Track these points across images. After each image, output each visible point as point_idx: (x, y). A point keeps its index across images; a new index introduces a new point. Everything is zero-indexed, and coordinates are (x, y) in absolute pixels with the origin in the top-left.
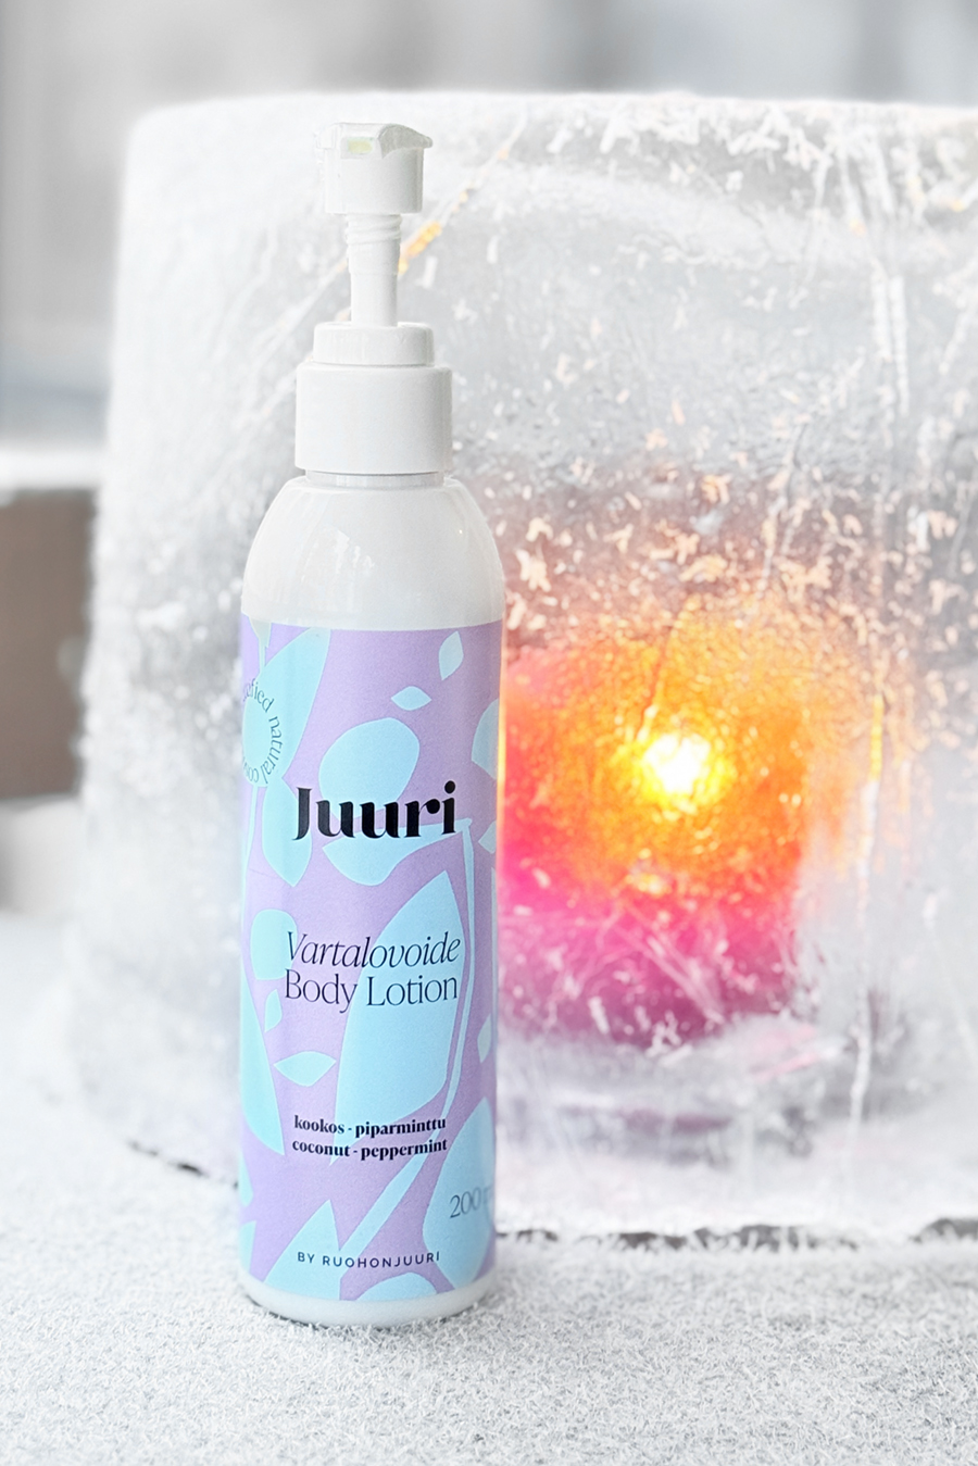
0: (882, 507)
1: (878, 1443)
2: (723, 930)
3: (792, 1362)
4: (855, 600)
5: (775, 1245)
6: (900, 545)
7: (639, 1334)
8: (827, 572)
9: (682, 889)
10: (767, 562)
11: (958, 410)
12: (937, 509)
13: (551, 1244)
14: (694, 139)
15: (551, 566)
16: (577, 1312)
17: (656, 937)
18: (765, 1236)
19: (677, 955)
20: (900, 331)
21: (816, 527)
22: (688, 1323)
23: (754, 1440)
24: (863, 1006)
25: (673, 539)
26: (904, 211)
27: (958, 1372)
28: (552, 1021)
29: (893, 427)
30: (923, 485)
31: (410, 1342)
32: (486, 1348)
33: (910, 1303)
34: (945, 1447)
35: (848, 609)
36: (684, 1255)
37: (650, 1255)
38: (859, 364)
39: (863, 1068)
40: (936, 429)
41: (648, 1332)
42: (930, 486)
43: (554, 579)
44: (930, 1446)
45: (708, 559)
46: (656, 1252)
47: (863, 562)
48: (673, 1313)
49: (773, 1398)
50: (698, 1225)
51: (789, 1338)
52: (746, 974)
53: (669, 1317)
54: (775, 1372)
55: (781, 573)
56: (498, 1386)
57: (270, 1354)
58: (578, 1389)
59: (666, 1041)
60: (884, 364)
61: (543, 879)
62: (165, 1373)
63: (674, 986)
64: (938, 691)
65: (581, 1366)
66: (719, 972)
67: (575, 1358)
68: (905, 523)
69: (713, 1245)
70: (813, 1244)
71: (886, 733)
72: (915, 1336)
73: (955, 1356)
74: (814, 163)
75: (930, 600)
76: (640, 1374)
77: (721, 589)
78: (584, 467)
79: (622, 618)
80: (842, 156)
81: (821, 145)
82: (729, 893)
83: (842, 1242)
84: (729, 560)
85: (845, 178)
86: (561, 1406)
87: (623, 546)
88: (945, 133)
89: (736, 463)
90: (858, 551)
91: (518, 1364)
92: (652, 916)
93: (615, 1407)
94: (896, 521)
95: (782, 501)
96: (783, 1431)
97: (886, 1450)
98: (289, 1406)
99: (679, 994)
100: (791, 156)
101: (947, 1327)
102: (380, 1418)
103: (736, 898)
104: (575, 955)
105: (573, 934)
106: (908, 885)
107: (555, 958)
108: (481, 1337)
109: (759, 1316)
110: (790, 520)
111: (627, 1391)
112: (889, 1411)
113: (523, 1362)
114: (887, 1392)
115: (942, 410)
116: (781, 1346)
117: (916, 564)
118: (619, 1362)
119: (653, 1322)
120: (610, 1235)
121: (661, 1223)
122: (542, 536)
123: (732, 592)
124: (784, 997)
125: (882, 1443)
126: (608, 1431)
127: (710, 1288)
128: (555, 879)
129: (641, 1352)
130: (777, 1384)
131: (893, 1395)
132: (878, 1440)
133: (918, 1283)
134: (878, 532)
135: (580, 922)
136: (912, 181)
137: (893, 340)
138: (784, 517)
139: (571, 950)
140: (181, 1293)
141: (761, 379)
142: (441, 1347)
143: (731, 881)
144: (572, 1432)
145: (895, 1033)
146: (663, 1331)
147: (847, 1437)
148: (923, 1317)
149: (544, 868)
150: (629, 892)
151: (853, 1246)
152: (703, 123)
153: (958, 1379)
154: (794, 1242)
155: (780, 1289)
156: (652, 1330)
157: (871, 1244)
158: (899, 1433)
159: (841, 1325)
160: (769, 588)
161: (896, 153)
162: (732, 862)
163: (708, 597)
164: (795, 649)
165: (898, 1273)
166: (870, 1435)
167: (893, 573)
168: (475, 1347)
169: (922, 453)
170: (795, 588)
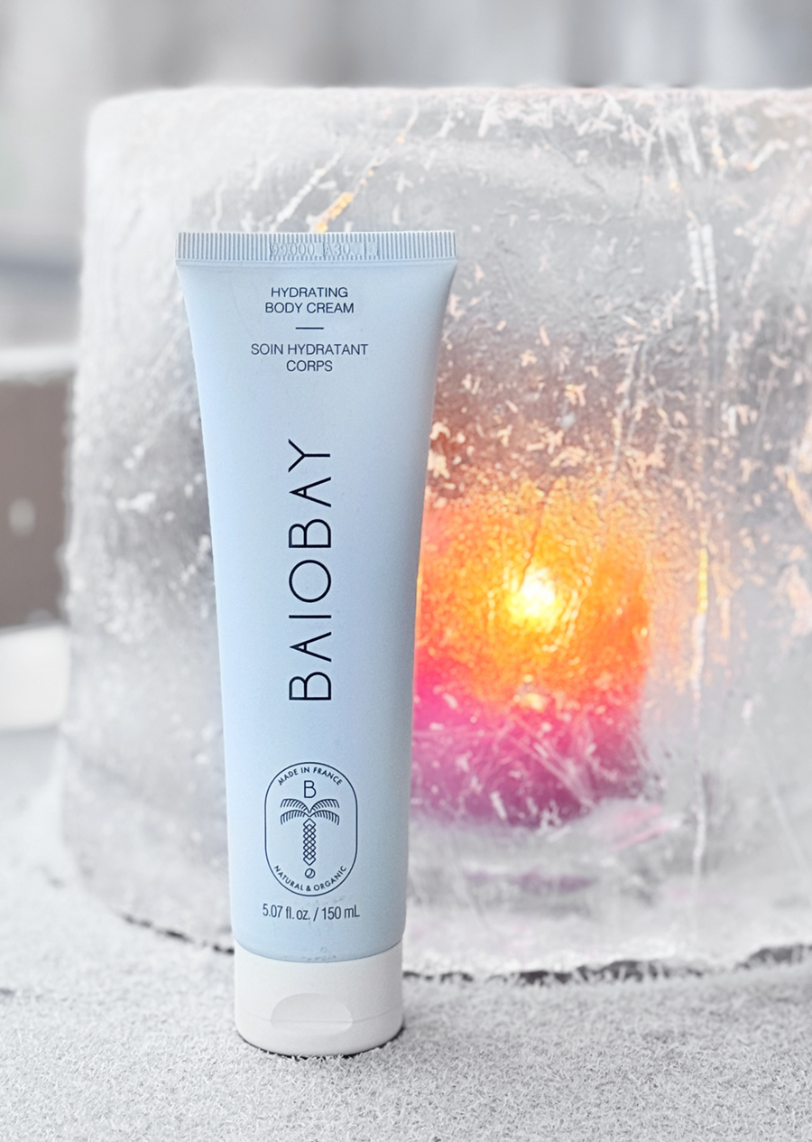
0: (701, 404)
1: (739, 1127)
2: (590, 736)
3: (665, 1068)
4: (683, 477)
5: (640, 977)
6: (716, 432)
7: (544, 1052)
8: (662, 456)
9: (559, 705)
10: (617, 450)
11: (757, 326)
12: (743, 402)
13: (468, 984)
14: (549, 125)
15: (450, 459)
16: (495, 1037)
17: (540, 743)
18: (631, 969)
19: (557, 756)
20: (711, 266)
21: (653, 421)
22: (581, 1041)
23: (645, 1131)
24: (699, 788)
25: (544, 435)
26: (711, 174)
27: (790, 1070)
28: (462, 811)
29: (708, 341)
30: (732, 384)
31: (371, 1067)
32: (430, 1069)
33: (746, 1017)
34: (789, 1129)
35: (679, 483)
36: (571, 988)
37: (544, 989)
38: (680, 293)
39: (701, 836)
40: (740, 340)
41: (552, 1050)
42: (738, 385)
43: (453, 468)
44: (777, 1129)
45: (571, 449)
46: (549, 986)
47: (689, 446)
48: (568, 1034)
49: (655, 1097)
50: (579, 963)
51: (660, 1050)
52: (610, 768)
53: (566, 1038)
54: (652, 1077)
55: (628, 457)
56: (444, 1098)
57: (265, 1081)
58: (506, 1098)
59: (551, 823)
60: (699, 291)
61: (452, 702)
62: (188, 1100)
63: (555, 780)
64: (748, 542)
65: (506, 1080)
66: (589, 768)
67: (500, 1073)
68: (720, 414)
69: (592, 979)
70: (667, 974)
71: (710, 579)
72: (754, 1043)
73: (787, 1057)
74: (643, 140)
75: (741, 472)
76: (550, 1083)
77: (581, 473)
78: (473, 381)
79: (507, 498)
80: (662, 132)
81: (647, 126)
82: (596, 707)
83: (690, 971)
84: (587, 450)
85: (665, 150)
86: (495, 1111)
87: (505, 442)
88: (740, 112)
89: (591, 373)
90: (684, 439)
91: (457, 1080)
92: (537, 727)
93: (537, 1110)
94: (712, 413)
95: (626, 402)
96: (666, 1122)
97: (745, 1134)
98: (289, 1121)
99: (559, 786)
100: (625, 136)
101: (777, 1035)
102: (360, 1127)
103: (601, 710)
104: (477, 760)
105: (476, 743)
106: (731, 693)
107: (463, 763)
108: (425, 1060)
109: (634, 1033)
110: (633, 416)
111: (543, 1097)
112: (743, 1103)
113: (460, 1078)
114: (739, 1088)
115: (745, 324)
116: (655, 1056)
117: (729, 446)
118: (534, 1075)
119: (555, 1042)
120: (513, 974)
121: (552, 963)
122: (441, 435)
123: (590, 474)
124: (639, 785)
125: (741, 1129)
126: (534, 1129)
127: (593, 1013)
128: (461, 702)
129: (549, 1066)
130: (655, 1086)
131: (744, 1090)
132: (737, 1126)
133: (751, 1001)
134: (699, 422)
135: (481, 733)
136: (716, 150)
137: (706, 274)
138: (628, 414)
139: (475, 755)
140: (187, 1036)
141: (608, 308)
142: (396, 1070)
143: (597, 698)
144: (507, 1132)
145: (724, 809)
146: (563, 1049)
147: (715, 1124)
148: (758, 1027)
149: (452, 693)
150: (516, 709)
151: (699, 974)
152: (556, 112)
153: (790, 1075)
154: (654, 974)
155: (646, 1010)
156: (555, 1048)
157: (710, 971)
158: (754, 1120)
159: (697, 1037)
160: (618, 469)
161: (704, 130)
162: (598, 683)
163: (572, 479)
164: (639, 515)
165: (734, 994)
166: (731, 1122)
167: (711, 452)
168: (422, 1069)
169: (730, 359)
170: (638, 469)
